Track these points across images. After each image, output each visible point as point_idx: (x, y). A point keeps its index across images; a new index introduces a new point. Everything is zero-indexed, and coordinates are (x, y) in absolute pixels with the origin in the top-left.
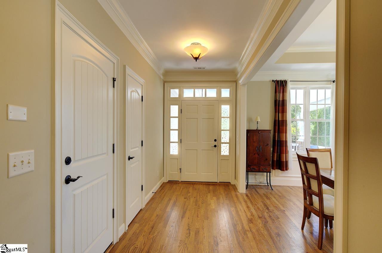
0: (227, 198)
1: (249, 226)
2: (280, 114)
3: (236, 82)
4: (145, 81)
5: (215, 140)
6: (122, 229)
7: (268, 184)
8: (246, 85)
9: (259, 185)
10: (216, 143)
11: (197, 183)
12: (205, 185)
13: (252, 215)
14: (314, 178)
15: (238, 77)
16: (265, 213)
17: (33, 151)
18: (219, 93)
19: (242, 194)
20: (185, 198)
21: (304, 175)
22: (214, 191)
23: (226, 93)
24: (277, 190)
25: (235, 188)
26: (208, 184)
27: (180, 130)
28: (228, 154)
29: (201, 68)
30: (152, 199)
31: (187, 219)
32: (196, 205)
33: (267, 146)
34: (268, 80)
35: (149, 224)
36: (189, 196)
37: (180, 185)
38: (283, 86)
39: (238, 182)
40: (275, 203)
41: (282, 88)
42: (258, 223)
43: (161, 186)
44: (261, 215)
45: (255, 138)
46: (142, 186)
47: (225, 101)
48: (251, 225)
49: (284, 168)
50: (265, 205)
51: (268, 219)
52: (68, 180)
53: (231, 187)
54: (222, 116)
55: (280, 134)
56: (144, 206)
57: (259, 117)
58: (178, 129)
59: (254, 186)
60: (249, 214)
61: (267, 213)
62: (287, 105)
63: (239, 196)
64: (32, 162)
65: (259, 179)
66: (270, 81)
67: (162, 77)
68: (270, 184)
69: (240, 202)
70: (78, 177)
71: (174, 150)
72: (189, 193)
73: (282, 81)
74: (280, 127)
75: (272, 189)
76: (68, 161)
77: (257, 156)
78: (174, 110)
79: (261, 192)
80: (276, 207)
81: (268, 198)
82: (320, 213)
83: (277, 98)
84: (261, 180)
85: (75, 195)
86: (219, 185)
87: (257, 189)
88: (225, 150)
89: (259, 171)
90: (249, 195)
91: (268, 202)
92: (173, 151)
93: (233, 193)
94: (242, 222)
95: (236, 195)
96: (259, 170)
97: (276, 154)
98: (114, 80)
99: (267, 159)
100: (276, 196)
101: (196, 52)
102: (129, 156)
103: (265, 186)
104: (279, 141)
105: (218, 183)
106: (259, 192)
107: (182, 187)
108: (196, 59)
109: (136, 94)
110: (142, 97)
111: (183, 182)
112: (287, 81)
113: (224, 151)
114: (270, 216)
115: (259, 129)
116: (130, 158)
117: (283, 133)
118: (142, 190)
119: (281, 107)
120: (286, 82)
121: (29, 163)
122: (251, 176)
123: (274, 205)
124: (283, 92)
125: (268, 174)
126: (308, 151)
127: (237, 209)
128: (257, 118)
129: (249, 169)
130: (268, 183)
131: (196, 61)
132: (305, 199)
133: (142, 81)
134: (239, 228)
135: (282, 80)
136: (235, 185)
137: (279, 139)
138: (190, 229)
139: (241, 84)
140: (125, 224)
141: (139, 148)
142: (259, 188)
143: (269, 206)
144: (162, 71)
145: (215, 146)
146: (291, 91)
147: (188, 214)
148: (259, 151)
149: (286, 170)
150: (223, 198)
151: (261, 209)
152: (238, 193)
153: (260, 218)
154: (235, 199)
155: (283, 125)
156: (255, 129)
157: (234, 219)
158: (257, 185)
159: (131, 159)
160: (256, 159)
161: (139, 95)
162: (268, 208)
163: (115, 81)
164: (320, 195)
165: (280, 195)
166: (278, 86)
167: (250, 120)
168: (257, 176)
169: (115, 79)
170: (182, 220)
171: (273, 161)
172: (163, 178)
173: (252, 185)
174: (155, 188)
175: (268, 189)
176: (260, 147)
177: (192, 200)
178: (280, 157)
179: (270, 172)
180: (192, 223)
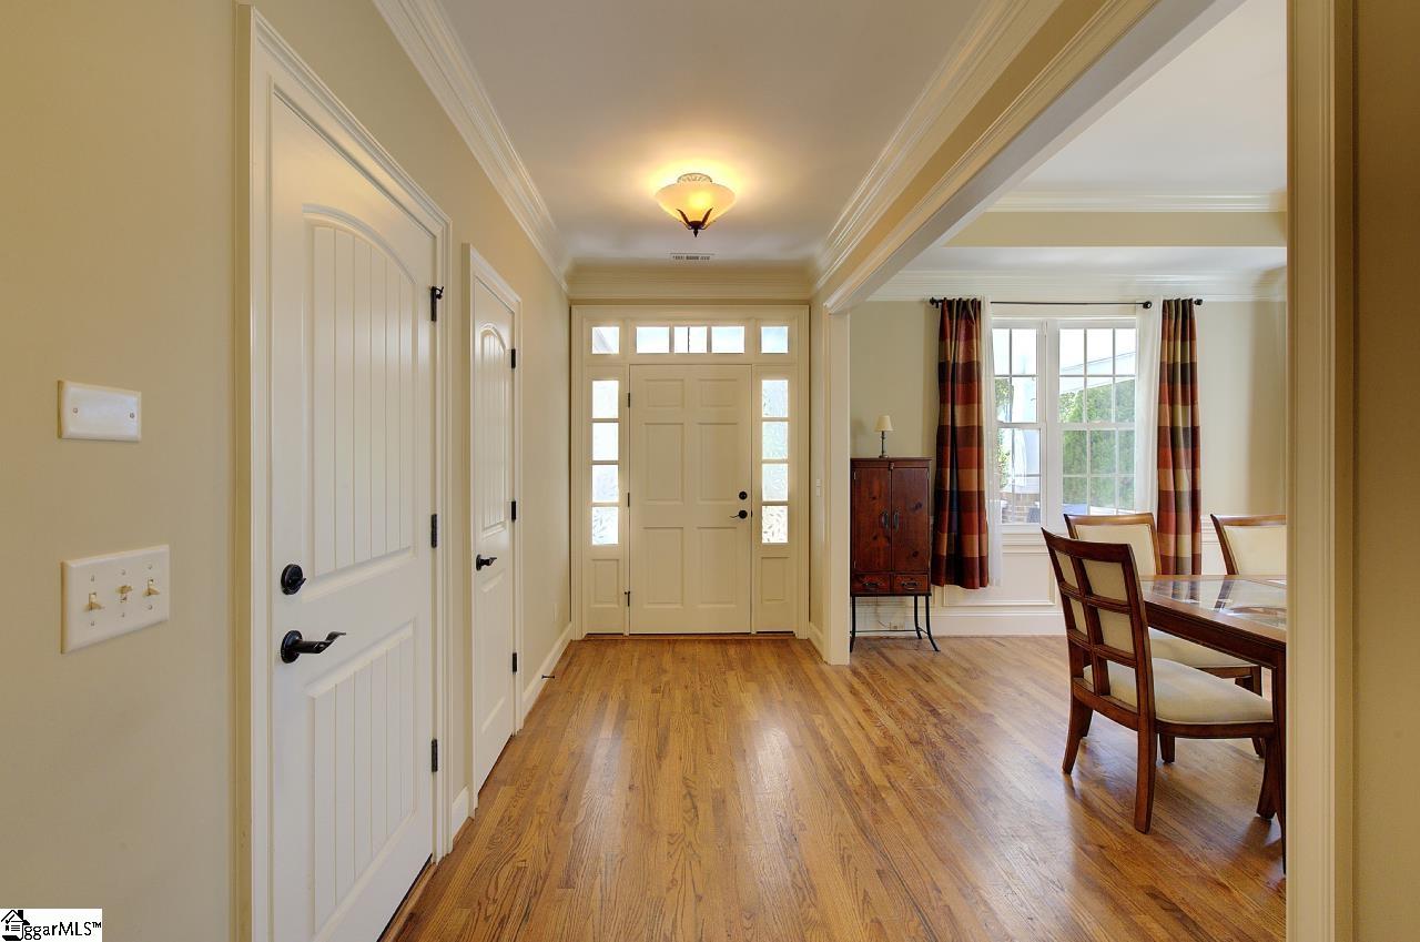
0: (791, 683)
1: (883, 771)
2: (959, 410)
3: (809, 304)
4: (520, 300)
5: (743, 496)
6: (462, 806)
7: (919, 634)
8: (849, 316)
9: (888, 638)
10: (744, 505)
11: (682, 638)
12: (712, 647)
13: (886, 735)
14: (1113, 606)
15: (819, 288)
16: (930, 730)
17: (164, 548)
18: (754, 340)
19: (838, 669)
20: (654, 691)
21: (1072, 601)
22: (746, 664)
23: (775, 340)
24: (952, 650)
25: (810, 649)
26: (720, 640)
27: (625, 462)
28: (785, 541)
29: (697, 258)
30: (544, 699)
31: (678, 760)
32: (697, 713)
33: (917, 512)
34: (917, 298)
35: (550, 784)
36: (667, 683)
37: (627, 646)
38: (968, 317)
39: (821, 631)
40: (953, 690)
41: (963, 323)
42: (912, 762)
43: (565, 654)
44: (916, 736)
45: (876, 487)
46: (515, 656)
47: (774, 366)
48: (891, 768)
49: (973, 578)
50: (925, 702)
51: (943, 746)
52: (293, 648)
53: (797, 648)
54: (764, 416)
55: (960, 471)
56: (520, 725)
57: (888, 417)
58: (617, 459)
59: (873, 642)
60: (875, 734)
61: (935, 725)
62: (983, 379)
63: (833, 676)
64: (163, 587)
65: (892, 616)
66: (922, 302)
67: (564, 286)
68: (929, 633)
69: (840, 696)
70: (332, 637)
71: (606, 528)
72: (665, 671)
73: (965, 303)
74: (960, 449)
75: (936, 650)
76: (292, 580)
77: (882, 541)
78: (605, 397)
79: (902, 658)
80: (962, 707)
81: (929, 679)
82: (1143, 719)
83: (946, 357)
84: (896, 621)
85: (314, 699)
86: (759, 642)
87: (884, 650)
88: (775, 526)
89: (892, 593)
90: (863, 671)
91: (930, 691)
92: (603, 533)
93: (809, 666)
94: (859, 760)
95: (821, 674)
96: (891, 587)
97: (946, 535)
98: (435, 294)
99: (916, 554)
100: (953, 671)
101: (697, 205)
102: (479, 556)
103: (911, 638)
104: (955, 495)
105: (754, 635)
106: (897, 663)
107: (636, 655)
108: (696, 226)
109: (497, 342)
110: (513, 352)
111: (636, 638)
112: (980, 303)
113: (770, 531)
114: (947, 737)
115: (889, 454)
116: (481, 563)
117: (971, 468)
118: (515, 669)
119: (960, 386)
120: (976, 304)
121: (150, 593)
122: (865, 608)
123: (954, 701)
124: (969, 337)
125: (922, 600)
126: (1072, 524)
127: (832, 718)
128: (881, 421)
129: (858, 585)
130: (918, 629)
131: (696, 233)
132: (1076, 674)
133: (513, 297)
134: (854, 780)
135: (965, 299)
136: (808, 640)
137: (955, 489)
138: (694, 793)
139: (833, 311)
140: (470, 790)
141: (504, 526)
142: (891, 649)
143: (938, 703)
144: (565, 267)
145: (743, 514)
146: (995, 331)
147: (675, 745)
148: (893, 527)
149: (983, 584)
150: (779, 685)
151: (914, 717)
152: (824, 667)
153: (914, 743)
154: (820, 685)
155: (968, 444)
156: (876, 454)
157: (832, 752)
158: (881, 638)
159: (484, 567)
160: (882, 552)
161: (504, 347)
162: (934, 712)
163: (439, 297)
164: (1140, 661)
165: (967, 665)
166: (951, 319)
167: (857, 428)
168: (881, 610)
169: (438, 292)
170: (660, 767)
171: (936, 557)
172: (570, 625)
173: (866, 638)
174: (549, 663)
175: (918, 648)
176: (892, 514)
177: (678, 694)
178: (959, 544)
179: (928, 595)
180: (695, 772)
